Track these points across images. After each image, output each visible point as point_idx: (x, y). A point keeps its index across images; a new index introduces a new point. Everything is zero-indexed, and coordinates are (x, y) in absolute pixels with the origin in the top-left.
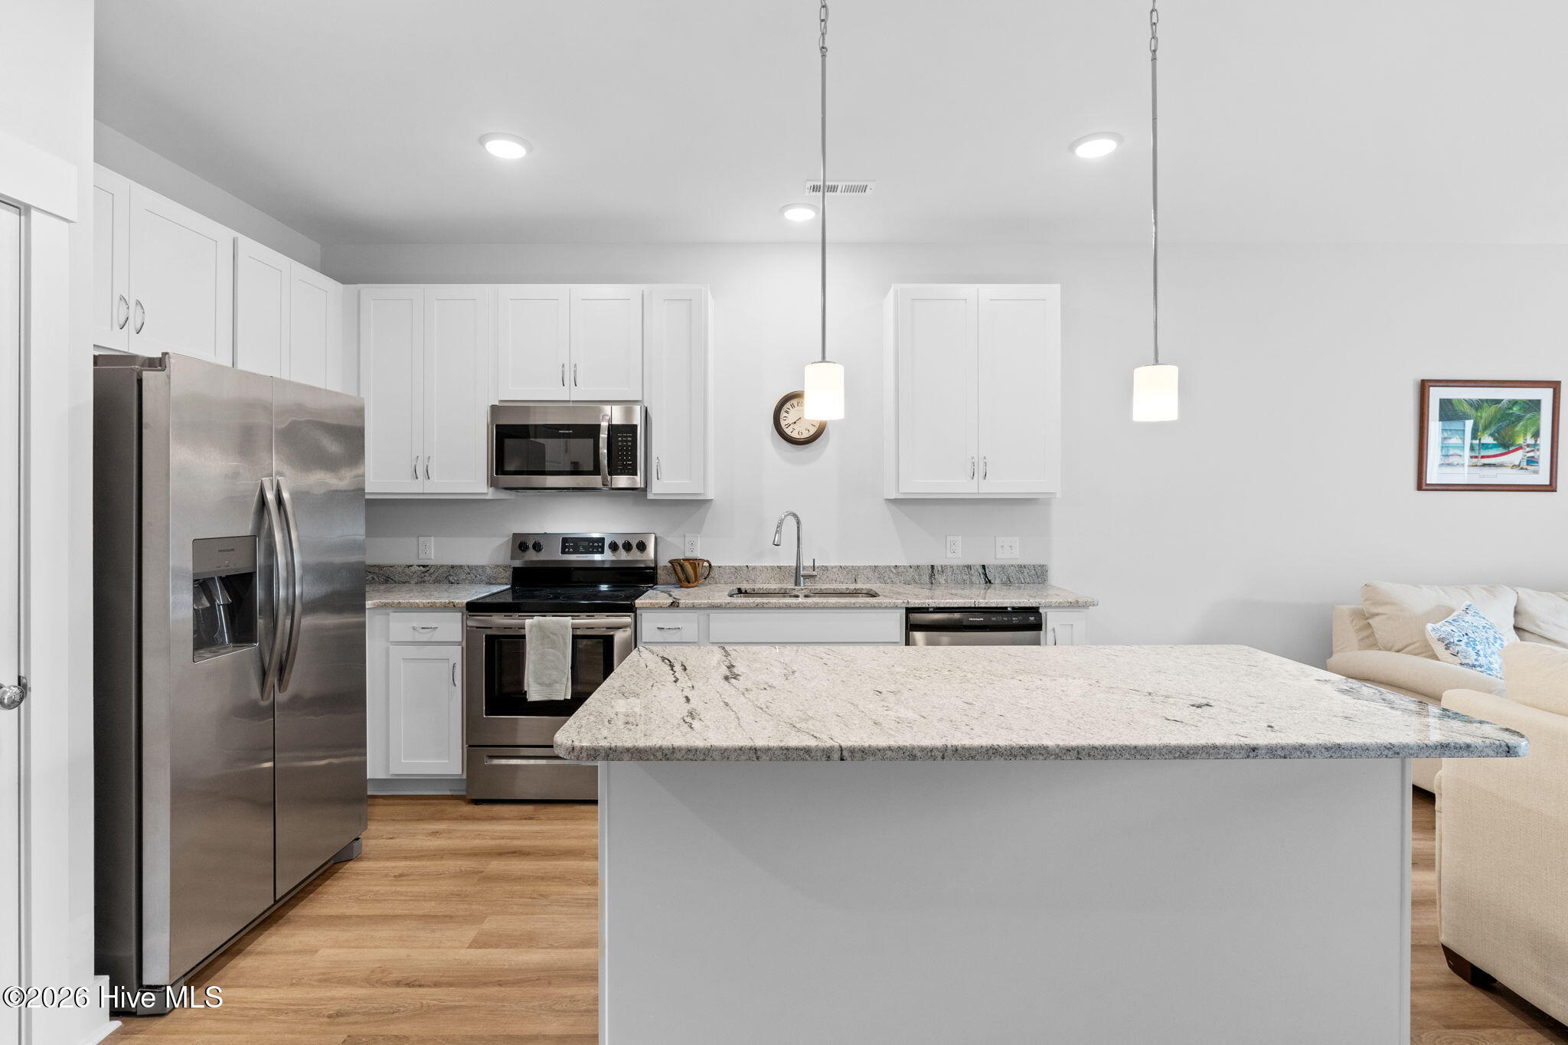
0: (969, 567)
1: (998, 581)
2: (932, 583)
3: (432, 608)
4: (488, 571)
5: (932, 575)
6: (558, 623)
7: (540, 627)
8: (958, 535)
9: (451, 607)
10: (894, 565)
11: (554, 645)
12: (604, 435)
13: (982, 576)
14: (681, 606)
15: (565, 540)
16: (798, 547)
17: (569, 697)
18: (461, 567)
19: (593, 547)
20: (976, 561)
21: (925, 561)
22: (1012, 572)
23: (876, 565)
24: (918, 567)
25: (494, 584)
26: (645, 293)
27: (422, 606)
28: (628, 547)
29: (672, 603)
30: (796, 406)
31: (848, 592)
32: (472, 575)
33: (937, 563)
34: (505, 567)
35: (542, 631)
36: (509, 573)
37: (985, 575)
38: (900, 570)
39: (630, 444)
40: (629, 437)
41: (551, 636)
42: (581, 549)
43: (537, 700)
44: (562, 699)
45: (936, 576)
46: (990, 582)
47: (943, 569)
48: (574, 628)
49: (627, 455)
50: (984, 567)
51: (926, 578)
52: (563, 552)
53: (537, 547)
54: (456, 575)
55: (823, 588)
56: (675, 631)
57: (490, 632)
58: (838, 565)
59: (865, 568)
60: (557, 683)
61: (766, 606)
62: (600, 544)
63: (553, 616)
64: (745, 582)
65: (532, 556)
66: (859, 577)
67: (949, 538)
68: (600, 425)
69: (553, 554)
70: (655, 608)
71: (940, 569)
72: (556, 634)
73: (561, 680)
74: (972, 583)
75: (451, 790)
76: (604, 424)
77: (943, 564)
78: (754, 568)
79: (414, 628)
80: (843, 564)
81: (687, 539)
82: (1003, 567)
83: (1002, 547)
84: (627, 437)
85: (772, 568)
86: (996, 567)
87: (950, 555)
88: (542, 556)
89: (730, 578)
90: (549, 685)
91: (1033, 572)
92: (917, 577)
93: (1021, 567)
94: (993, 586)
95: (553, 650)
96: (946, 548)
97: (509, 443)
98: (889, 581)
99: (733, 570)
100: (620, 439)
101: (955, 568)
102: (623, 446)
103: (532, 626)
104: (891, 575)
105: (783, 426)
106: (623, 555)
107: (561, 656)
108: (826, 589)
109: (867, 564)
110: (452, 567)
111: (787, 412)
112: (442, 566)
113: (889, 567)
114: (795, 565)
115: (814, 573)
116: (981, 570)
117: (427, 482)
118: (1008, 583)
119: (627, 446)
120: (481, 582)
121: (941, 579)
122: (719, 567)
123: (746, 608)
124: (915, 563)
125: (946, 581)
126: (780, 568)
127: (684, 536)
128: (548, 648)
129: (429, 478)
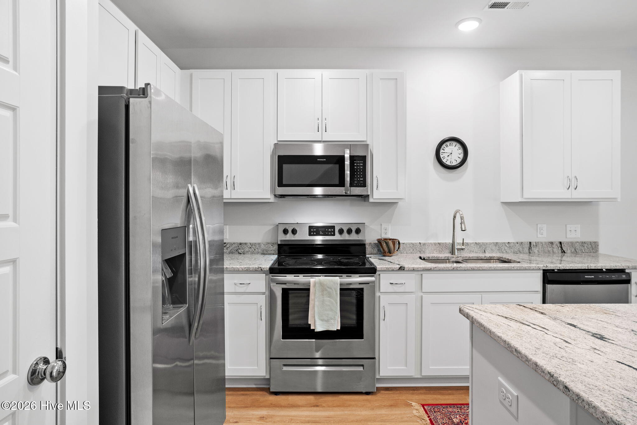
0: (552, 243)
1: (569, 251)
2: (530, 253)
3: (248, 271)
4: (262, 246)
5: (530, 248)
6: (332, 281)
7: (321, 284)
8: (545, 224)
9: (260, 271)
10: (508, 242)
11: (330, 296)
12: (347, 163)
13: (560, 248)
14: (405, 269)
15: (310, 227)
16: (454, 231)
17: (339, 328)
18: (246, 244)
19: (328, 232)
20: (556, 239)
21: (526, 239)
22: (578, 246)
23: (497, 242)
24: (522, 243)
25: (266, 254)
26: (368, 75)
27: (241, 269)
28: (349, 231)
29: (400, 267)
30: (449, 146)
31: (485, 259)
32: (252, 249)
33: (533, 240)
34: (273, 244)
35: (323, 286)
36: (276, 247)
37: (562, 248)
38: (511, 245)
39: (361, 167)
40: (361, 163)
41: (328, 289)
42: (321, 233)
43: (321, 331)
44: (336, 330)
45: (533, 249)
46: (564, 252)
47: (537, 244)
48: (341, 284)
49: (360, 175)
50: (561, 243)
51: (526, 250)
52: (310, 235)
53: (294, 232)
54: (243, 249)
55: (470, 256)
56: (400, 285)
57: (285, 286)
58: (475, 242)
59: (491, 244)
60: (332, 319)
61: (458, 269)
62: (332, 230)
63: (325, 276)
64: (419, 252)
65: (290, 237)
66: (487, 249)
67: (539, 226)
68: (344, 156)
69: (303, 236)
70: (389, 271)
71: (535, 244)
72: (331, 288)
73: (335, 317)
74: (553, 252)
75: (255, 384)
76: (347, 156)
77: (537, 241)
78: (424, 244)
79: (235, 284)
80: (477, 242)
81: (383, 227)
82: (572, 243)
83: (570, 231)
84: (360, 163)
85: (435, 244)
86: (568, 243)
87: (539, 236)
88: (297, 237)
89: (410, 250)
90: (327, 321)
91: (590, 246)
92: (521, 249)
93: (583, 243)
94: (566, 254)
95: (328, 298)
96: (537, 232)
97: (285, 166)
98: (504, 251)
99: (412, 246)
100: (355, 164)
101: (544, 244)
102: (357, 169)
103: (315, 283)
104: (506, 248)
105: (441, 158)
106: (346, 237)
107: (334, 302)
108: (472, 257)
109: (491, 242)
110: (241, 244)
111: (443, 149)
112: (234, 243)
113: (505, 243)
114: (451, 242)
115: (463, 247)
116: (559, 245)
117: (233, 191)
118: (575, 252)
119: (360, 169)
120: (258, 253)
121: (535, 250)
122: (403, 244)
123: (446, 270)
124: (520, 241)
125: (538, 251)
126: (439, 244)
127: (381, 225)
128: (327, 297)
129: (234, 189)
